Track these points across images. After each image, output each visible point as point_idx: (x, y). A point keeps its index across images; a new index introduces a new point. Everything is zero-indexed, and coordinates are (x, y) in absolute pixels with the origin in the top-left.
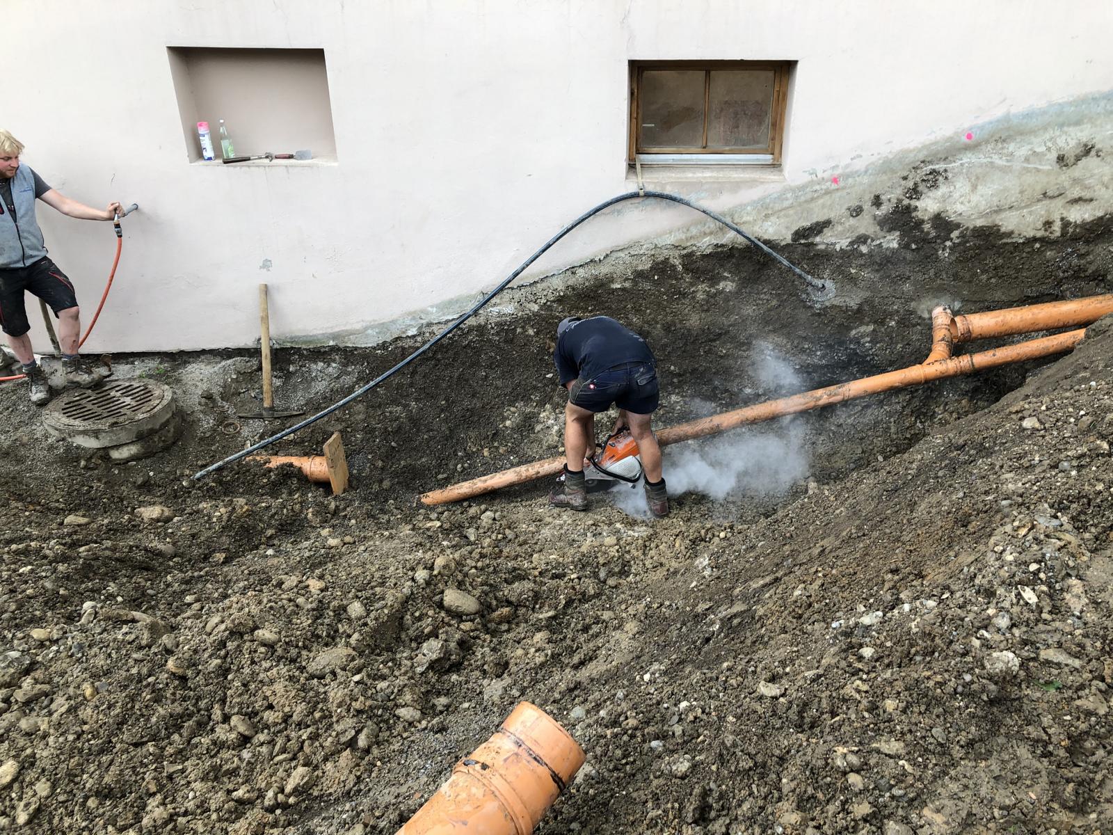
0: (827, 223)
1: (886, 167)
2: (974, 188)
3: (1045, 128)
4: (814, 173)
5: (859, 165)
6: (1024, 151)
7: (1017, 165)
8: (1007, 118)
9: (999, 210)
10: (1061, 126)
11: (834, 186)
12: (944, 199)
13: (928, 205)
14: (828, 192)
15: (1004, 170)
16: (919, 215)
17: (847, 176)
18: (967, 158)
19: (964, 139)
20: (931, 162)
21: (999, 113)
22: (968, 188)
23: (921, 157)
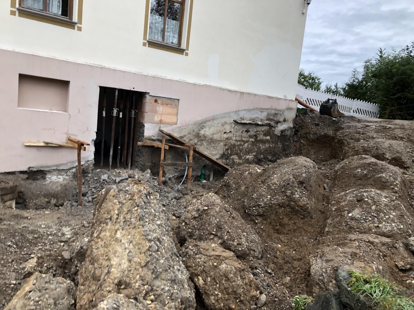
0: (185, 136)
1: (195, 124)
2: (209, 129)
3: (219, 118)
4: (182, 124)
5: (190, 123)
6: (216, 123)
7: (216, 125)
8: (214, 115)
9: (213, 134)
10: (222, 118)
11: (186, 127)
12: (205, 131)
13: (202, 132)
14: (185, 129)
15: (214, 126)
16: (200, 135)
17: (188, 125)
18: (208, 123)
19: (207, 119)
20: (202, 123)
21: (212, 114)
22: (208, 129)
23: (201, 122)
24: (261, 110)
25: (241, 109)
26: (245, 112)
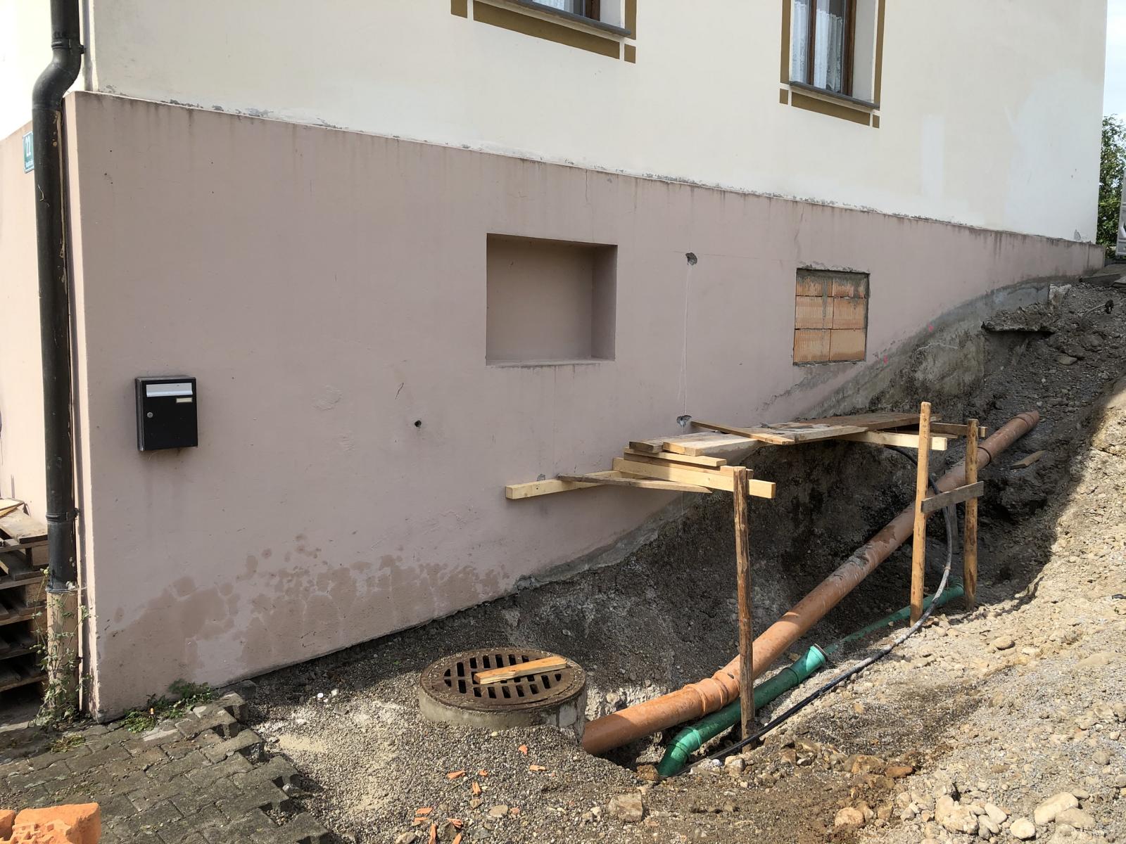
0: (883, 394)
1: (903, 351)
2: (934, 362)
3: (954, 323)
4: (877, 354)
5: (894, 349)
6: (948, 338)
7: (947, 347)
8: (941, 317)
10: (959, 321)
11: (885, 365)
12: (925, 371)
13: (920, 375)
14: (882, 369)
15: (943, 350)
17: (890, 356)
18: (932, 343)
19: (930, 330)
21: (939, 312)
23: (917, 341)
24: (1035, 284)
25: (996, 287)
26: (1005, 293)
